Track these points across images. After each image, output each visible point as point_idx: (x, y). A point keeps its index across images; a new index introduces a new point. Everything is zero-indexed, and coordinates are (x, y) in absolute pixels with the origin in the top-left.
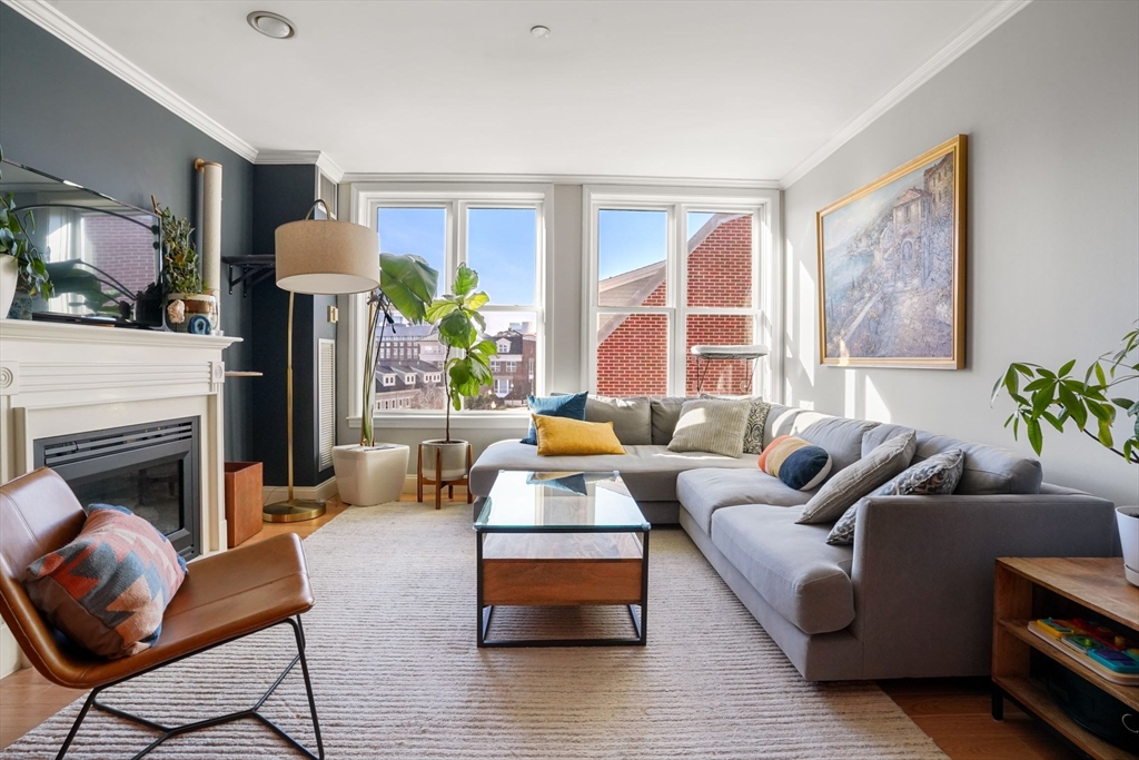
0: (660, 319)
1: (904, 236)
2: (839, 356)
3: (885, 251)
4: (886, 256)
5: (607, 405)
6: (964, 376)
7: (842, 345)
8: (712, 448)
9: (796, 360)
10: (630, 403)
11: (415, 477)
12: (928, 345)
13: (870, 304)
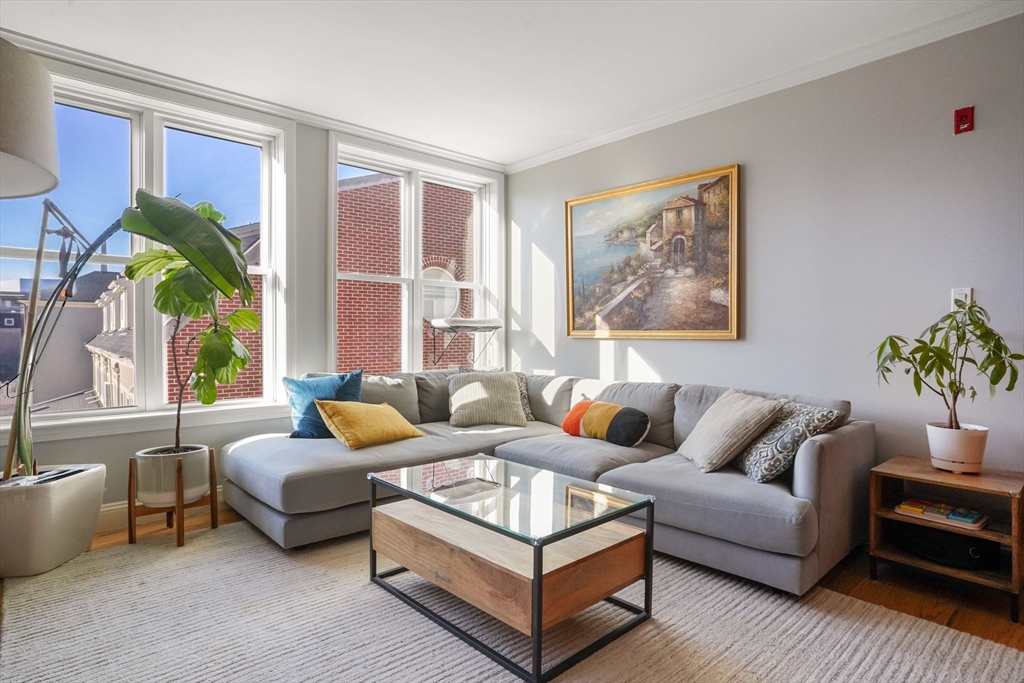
0: (396, 288)
1: (676, 234)
2: (594, 328)
3: (652, 244)
4: (654, 247)
5: (376, 384)
6: (740, 344)
7: (598, 319)
8: (500, 420)
9: (526, 333)
10: (400, 381)
11: (124, 504)
12: (702, 321)
13: (634, 286)
